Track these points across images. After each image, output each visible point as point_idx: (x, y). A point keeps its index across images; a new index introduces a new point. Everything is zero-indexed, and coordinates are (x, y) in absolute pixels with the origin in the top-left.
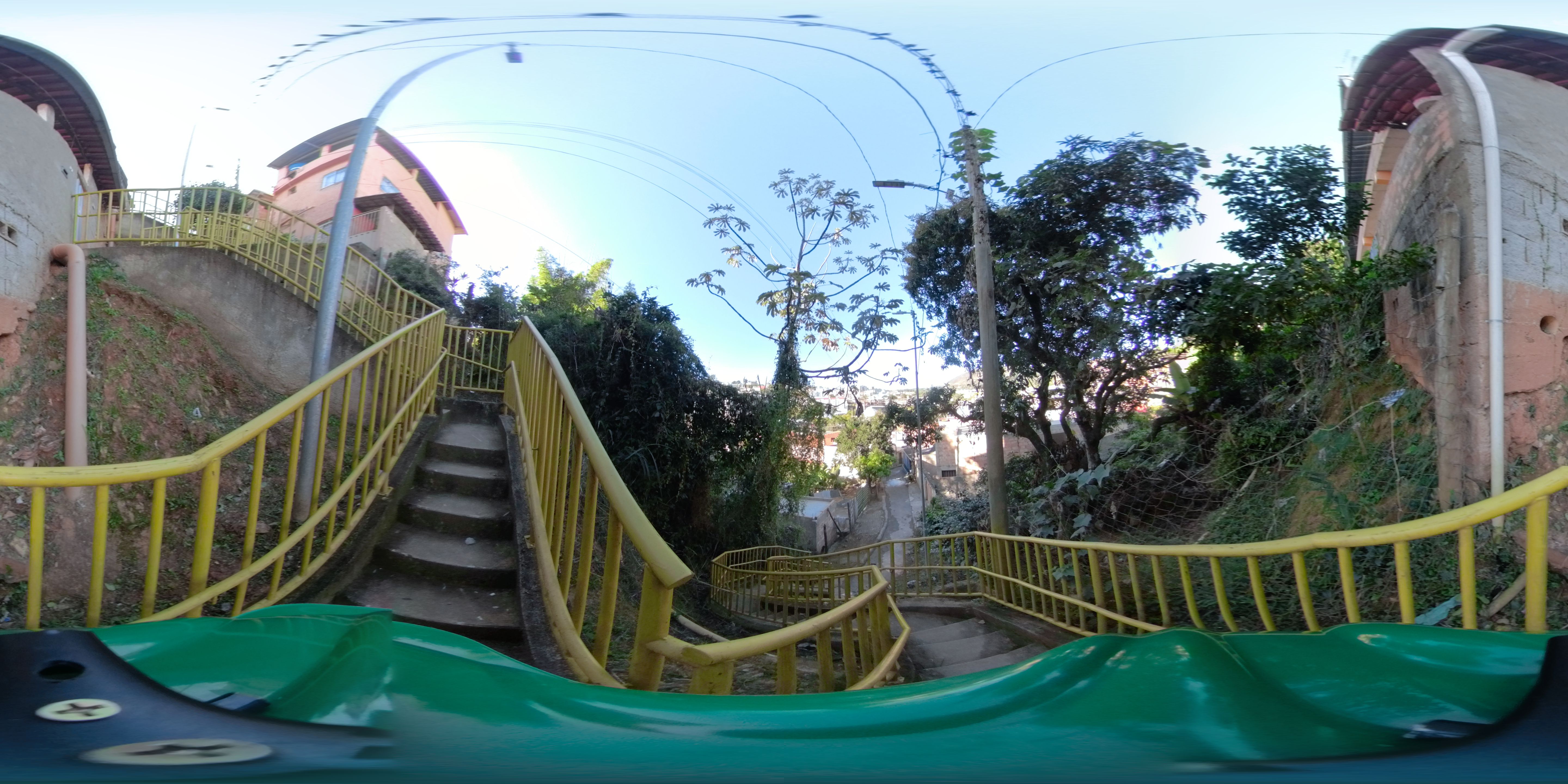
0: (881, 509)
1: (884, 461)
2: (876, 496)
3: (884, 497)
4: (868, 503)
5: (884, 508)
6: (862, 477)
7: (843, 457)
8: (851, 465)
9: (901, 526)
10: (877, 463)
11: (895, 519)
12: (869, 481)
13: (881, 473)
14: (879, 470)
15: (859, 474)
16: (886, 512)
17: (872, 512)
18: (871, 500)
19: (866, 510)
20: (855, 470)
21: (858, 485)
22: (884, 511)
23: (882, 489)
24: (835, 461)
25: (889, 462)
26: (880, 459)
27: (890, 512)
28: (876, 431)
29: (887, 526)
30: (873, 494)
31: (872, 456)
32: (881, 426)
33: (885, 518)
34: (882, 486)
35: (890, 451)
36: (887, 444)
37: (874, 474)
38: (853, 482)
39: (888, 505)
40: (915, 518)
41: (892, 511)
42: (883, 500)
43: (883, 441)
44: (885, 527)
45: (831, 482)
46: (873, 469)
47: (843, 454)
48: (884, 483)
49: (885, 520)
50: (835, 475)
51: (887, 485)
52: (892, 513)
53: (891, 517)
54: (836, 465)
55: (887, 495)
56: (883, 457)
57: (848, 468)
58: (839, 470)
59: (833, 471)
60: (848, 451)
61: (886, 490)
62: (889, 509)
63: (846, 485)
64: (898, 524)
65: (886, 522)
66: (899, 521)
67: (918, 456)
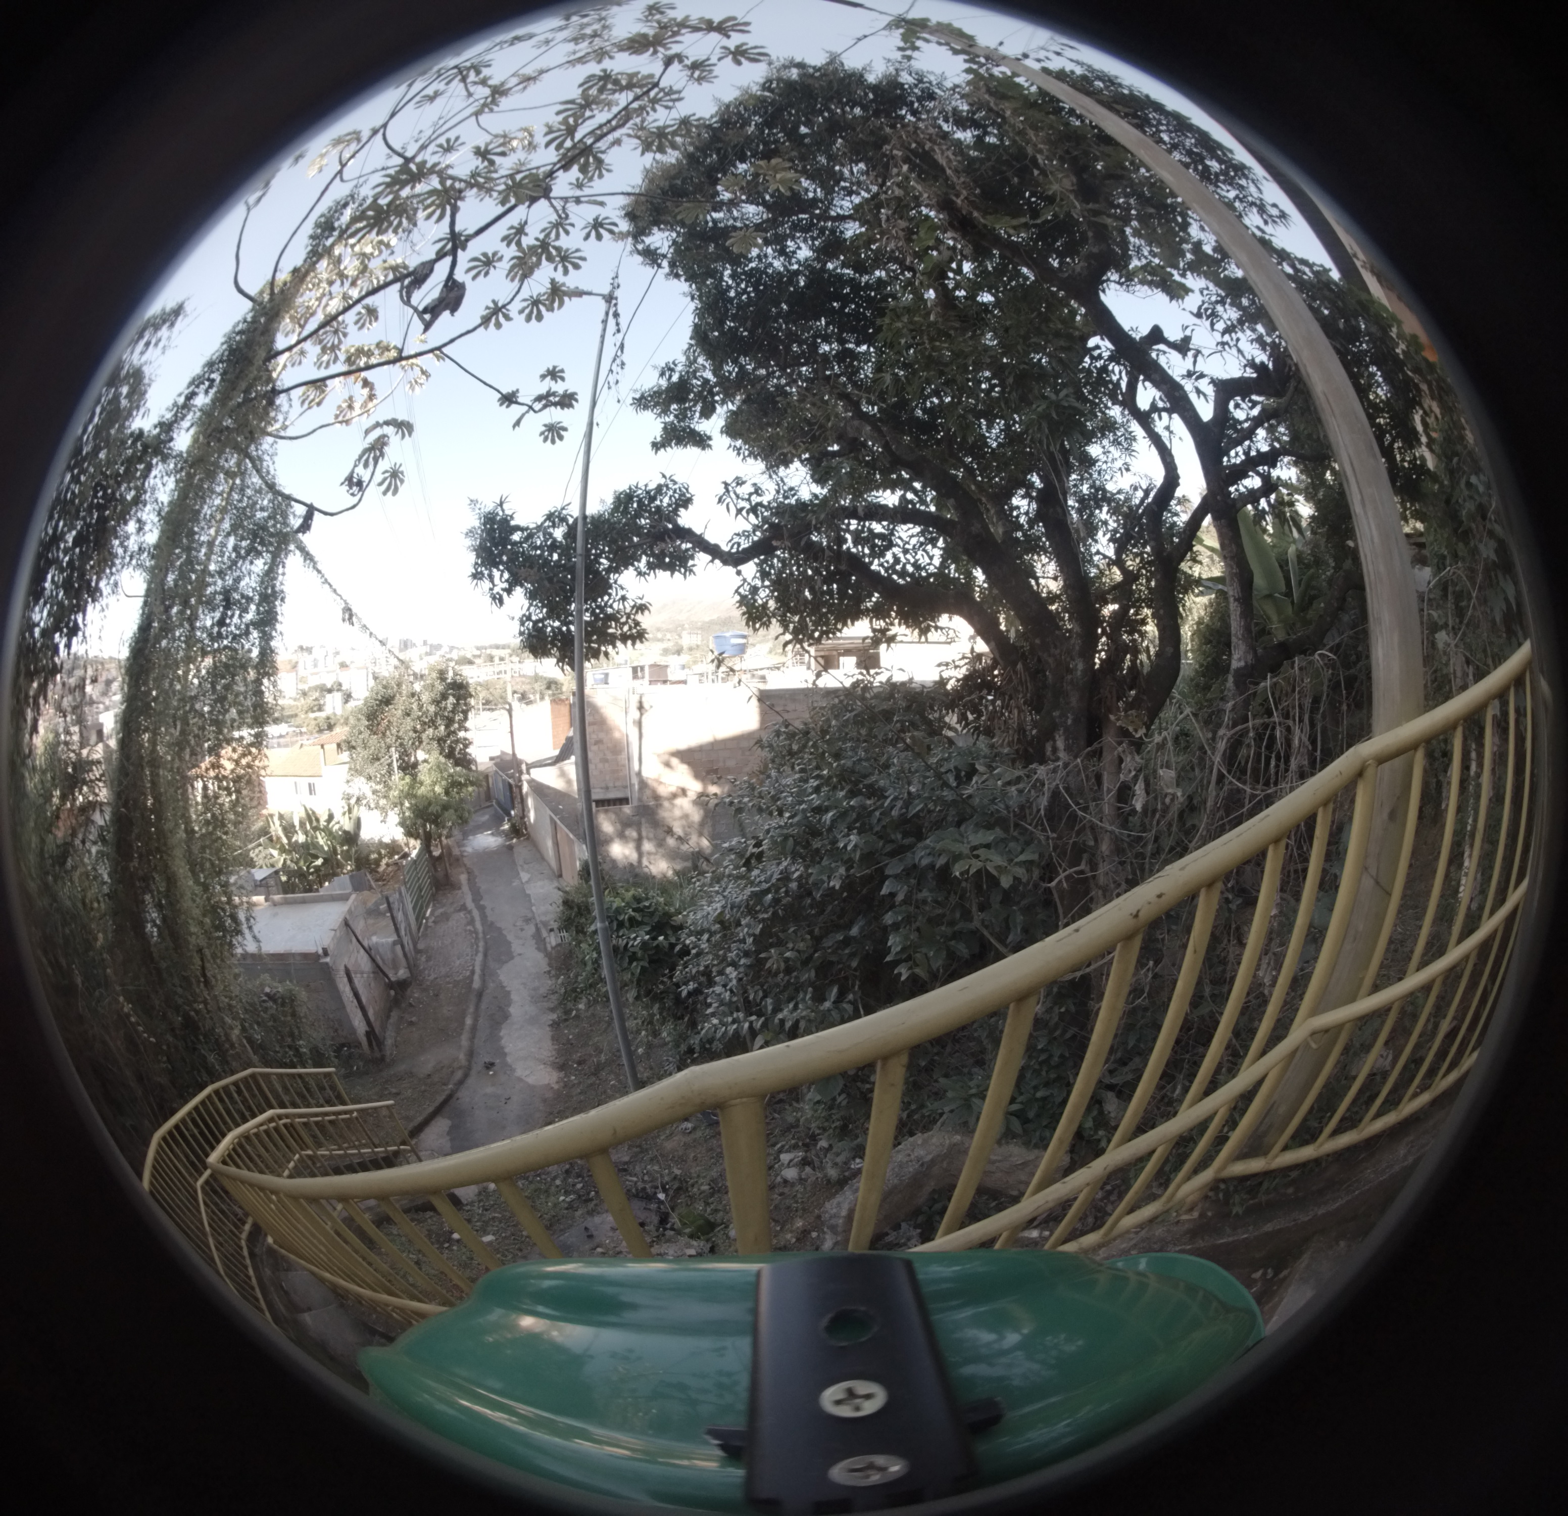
0: (463, 908)
1: (454, 785)
2: (447, 876)
3: (463, 878)
4: (434, 898)
5: (470, 905)
6: (409, 834)
7: (362, 786)
8: (383, 802)
9: (516, 947)
10: (438, 789)
11: (499, 930)
12: (427, 841)
13: (450, 814)
14: (445, 807)
15: (402, 824)
16: (476, 914)
17: (446, 917)
18: (437, 889)
19: (432, 913)
20: (394, 817)
21: (406, 856)
22: (470, 912)
23: (457, 861)
24: (348, 798)
25: (465, 785)
26: (444, 783)
27: (484, 917)
28: (432, 709)
29: (485, 955)
30: (440, 874)
31: (425, 775)
32: (444, 697)
33: (476, 932)
34: (456, 852)
35: (464, 761)
36: (457, 741)
37: (436, 820)
38: (393, 848)
39: (477, 897)
40: (545, 924)
41: (488, 912)
42: (465, 888)
43: (448, 735)
44: (479, 958)
45: (347, 856)
46: (433, 809)
47: (363, 779)
48: (460, 845)
49: (477, 938)
50: (351, 838)
51: (469, 849)
52: (490, 919)
53: (490, 926)
54: (350, 811)
55: (470, 873)
56: (451, 775)
57: (377, 814)
58: (358, 824)
59: (348, 826)
60: (371, 770)
61: (466, 861)
62: (482, 909)
63: (381, 857)
64: (509, 943)
65: (481, 944)
66: (510, 937)
67: (528, 773)
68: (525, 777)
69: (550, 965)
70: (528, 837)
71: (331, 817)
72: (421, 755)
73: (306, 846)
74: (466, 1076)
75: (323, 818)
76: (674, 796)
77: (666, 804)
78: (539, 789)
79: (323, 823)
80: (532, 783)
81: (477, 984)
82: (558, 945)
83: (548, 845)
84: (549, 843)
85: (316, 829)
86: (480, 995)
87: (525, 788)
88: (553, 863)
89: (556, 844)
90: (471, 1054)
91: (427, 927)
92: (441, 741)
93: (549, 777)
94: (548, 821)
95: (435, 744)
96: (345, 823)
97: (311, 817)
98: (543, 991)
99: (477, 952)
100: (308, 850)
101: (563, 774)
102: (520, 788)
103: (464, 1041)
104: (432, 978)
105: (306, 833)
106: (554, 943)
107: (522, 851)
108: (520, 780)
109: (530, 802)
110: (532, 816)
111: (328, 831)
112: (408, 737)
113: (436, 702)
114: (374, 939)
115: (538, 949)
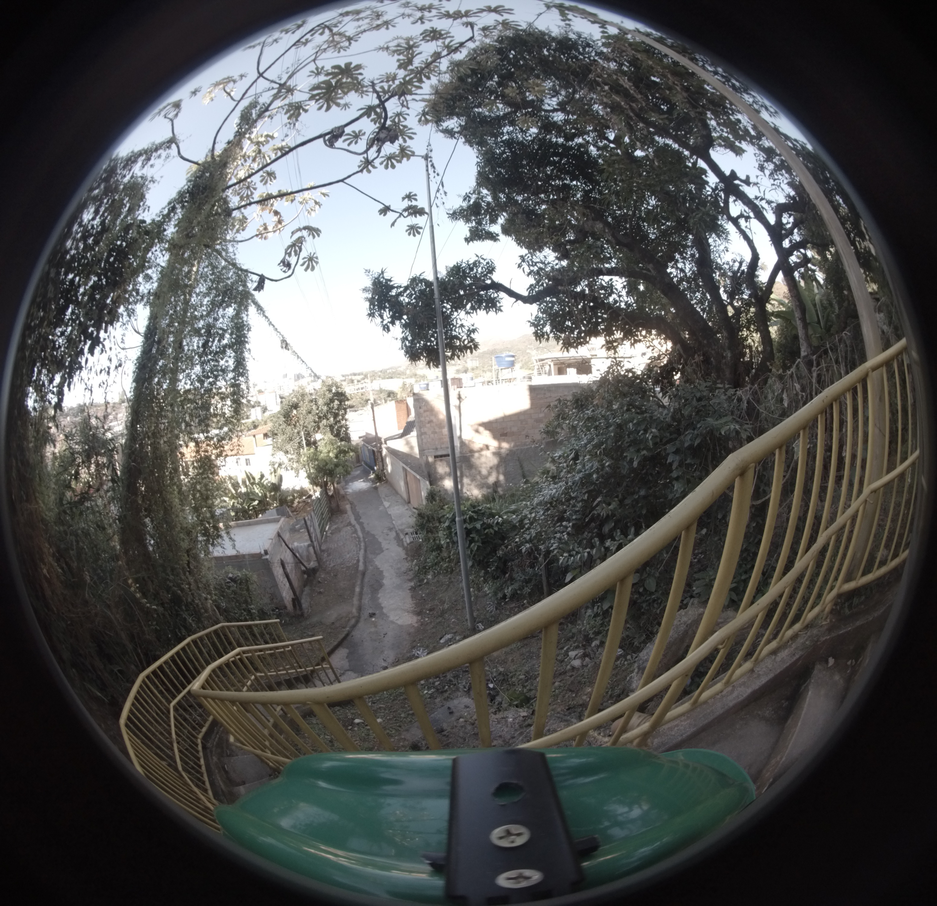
0: (350, 524)
1: (342, 452)
2: (338, 506)
3: (348, 507)
4: (330, 519)
5: (354, 522)
6: (314, 482)
7: (281, 457)
8: (295, 465)
9: (384, 545)
10: (331, 455)
11: (373, 536)
12: (324, 486)
13: (340, 470)
14: (337, 465)
15: (309, 477)
16: (358, 527)
17: (338, 530)
18: (332, 515)
19: (329, 528)
20: (303, 474)
21: (310, 496)
22: (354, 526)
23: (344, 497)
24: (273, 464)
25: (348, 452)
26: (335, 451)
27: (363, 529)
28: (325, 408)
29: (365, 551)
30: (334, 505)
31: (322, 447)
32: (332, 400)
33: (359, 538)
34: (342, 492)
35: (347, 438)
36: (341, 427)
37: (331, 473)
38: (302, 492)
39: (358, 517)
40: (402, 531)
41: (365, 525)
42: (350, 512)
43: (336, 424)
44: (362, 552)
45: (274, 498)
46: (330, 466)
47: (282, 453)
48: (344, 488)
49: (359, 541)
50: (276, 487)
51: (350, 491)
52: (367, 529)
53: (367, 534)
54: (275, 471)
55: (351, 504)
56: (339, 447)
57: (292, 473)
58: (281, 479)
59: (273, 480)
60: (288, 447)
61: (349, 497)
62: (361, 524)
63: (294, 498)
64: (380, 543)
65: (362, 544)
66: (380, 540)
67: (386, 443)
68: (384, 446)
69: (407, 554)
70: (387, 481)
71: (262, 476)
72: (318, 436)
73: (247, 494)
74: (357, 622)
75: (257, 477)
76: (481, 450)
77: (476, 455)
78: (393, 453)
79: (257, 481)
80: (388, 449)
81: (361, 567)
82: (411, 543)
83: (401, 485)
84: (402, 484)
85: (252, 484)
86: (364, 574)
87: (384, 452)
88: (405, 495)
89: (406, 483)
90: (360, 609)
91: (326, 536)
92: (331, 427)
93: (399, 445)
94: (401, 470)
95: (328, 429)
96: (271, 479)
97: (250, 477)
98: (404, 569)
99: (360, 550)
100: (249, 496)
101: (408, 443)
102: (381, 453)
103: (355, 601)
104: (332, 565)
105: (246, 486)
106: (408, 542)
107: (383, 489)
108: (381, 448)
109: (388, 460)
110: (389, 468)
111: (261, 485)
112: (311, 426)
113: (327, 404)
114: (296, 544)
115: (398, 545)
